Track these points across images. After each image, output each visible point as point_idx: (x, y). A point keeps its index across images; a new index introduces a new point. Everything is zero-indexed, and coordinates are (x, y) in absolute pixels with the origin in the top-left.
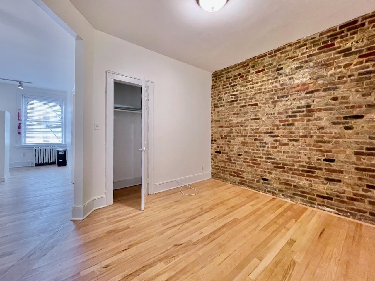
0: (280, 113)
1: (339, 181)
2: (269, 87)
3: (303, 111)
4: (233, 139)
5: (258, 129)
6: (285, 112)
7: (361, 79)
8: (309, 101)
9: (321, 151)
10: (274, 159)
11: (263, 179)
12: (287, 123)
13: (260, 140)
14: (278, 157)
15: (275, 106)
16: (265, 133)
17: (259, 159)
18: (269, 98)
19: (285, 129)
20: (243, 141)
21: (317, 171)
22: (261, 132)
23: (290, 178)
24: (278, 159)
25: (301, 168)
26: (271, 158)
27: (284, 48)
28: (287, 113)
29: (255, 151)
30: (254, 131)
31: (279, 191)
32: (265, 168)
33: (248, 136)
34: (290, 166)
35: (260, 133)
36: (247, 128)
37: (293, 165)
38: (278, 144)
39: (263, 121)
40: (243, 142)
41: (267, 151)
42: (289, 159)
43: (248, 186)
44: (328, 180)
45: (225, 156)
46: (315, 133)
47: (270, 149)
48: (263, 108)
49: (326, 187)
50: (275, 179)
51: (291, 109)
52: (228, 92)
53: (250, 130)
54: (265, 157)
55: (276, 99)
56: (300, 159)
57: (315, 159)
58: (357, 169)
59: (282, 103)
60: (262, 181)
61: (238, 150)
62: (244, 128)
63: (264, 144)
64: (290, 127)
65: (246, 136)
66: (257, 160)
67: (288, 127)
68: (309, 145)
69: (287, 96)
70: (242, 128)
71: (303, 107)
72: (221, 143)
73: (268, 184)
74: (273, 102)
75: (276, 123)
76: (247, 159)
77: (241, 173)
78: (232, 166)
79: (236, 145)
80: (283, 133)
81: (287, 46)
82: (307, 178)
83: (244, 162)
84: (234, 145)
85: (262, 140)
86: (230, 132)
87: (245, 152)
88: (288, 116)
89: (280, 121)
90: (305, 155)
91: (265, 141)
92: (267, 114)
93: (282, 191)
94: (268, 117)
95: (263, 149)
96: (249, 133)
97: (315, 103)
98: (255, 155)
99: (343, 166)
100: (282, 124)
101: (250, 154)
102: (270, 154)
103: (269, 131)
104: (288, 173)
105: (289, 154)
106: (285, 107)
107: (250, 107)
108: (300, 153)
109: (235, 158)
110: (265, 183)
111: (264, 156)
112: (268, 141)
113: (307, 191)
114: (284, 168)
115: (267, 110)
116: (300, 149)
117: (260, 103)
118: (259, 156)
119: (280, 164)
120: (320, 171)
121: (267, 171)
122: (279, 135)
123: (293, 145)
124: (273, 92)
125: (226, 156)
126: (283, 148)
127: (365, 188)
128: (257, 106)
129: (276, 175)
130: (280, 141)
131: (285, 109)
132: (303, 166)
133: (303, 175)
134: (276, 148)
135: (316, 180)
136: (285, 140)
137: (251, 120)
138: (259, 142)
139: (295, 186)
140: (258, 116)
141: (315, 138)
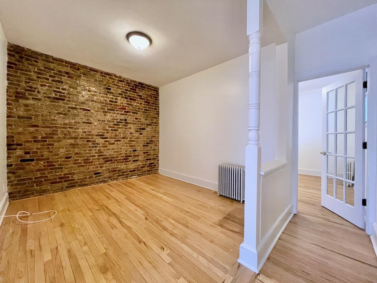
0: (108, 121)
1: (138, 160)
2: (100, 99)
3: (123, 123)
4: (57, 142)
5: (90, 132)
6: (112, 121)
7: (144, 112)
8: (126, 116)
9: (131, 146)
10: (105, 155)
11: (95, 174)
12: (114, 129)
13: (92, 141)
14: (108, 153)
15: (105, 115)
16: (97, 135)
17: (92, 158)
18: (101, 108)
19: (112, 133)
20: (74, 143)
21: (129, 158)
22: (94, 135)
23: (116, 166)
24: (108, 154)
25: (122, 158)
26: (103, 155)
27: (111, 75)
28: (114, 122)
29: (88, 152)
30: (86, 133)
31: (109, 178)
32: (97, 165)
33: (79, 138)
34: (115, 158)
35: (92, 135)
36: (78, 131)
37: (118, 157)
38: (107, 144)
39: (95, 126)
40: (72, 144)
41: (99, 150)
42: (115, 153)
43: (79, 186)
44: (134, 161)
45: (42, 163)
46: (129, 136)
47: (102, 148)
48: (95, 114)
49: (133, 165)
50: (106, 170)
51: (116, 119)
52: (48, 85)
53: (82, 132)
54: (98, 155)
55: (106, 110)
56: (121, 152)
57: (129, 151)
58: (144, 153)
59: (110, 114)
60: (95, 176)
61: (66, 153)
62: (74, 130)
63: (95, 145)
64: (116, 132)
65: (77, 138)
66: (89, 159)
67: (114, 132)
68: (126, 143)
69: (114, 110)
70: (71, 130)
71: (123, 120)
72: (35, 148)
73: (100, 176)
74: (104, 112)
75: (106, 129)
76: (78, 160)
77: (70, 176)
78: (55, 172)
79: (63, 148)
80: (111, 136)
81: (113, 75)
82: (125, 163)
83: (74, 164)
84: (60, 148)
85: (95, 141)
86: (53, 133)
87: (76, 154)
88: (114, 124)
89: (109, 127)
90: (124, 149)
91: (97, 142)
92: (99, 120)
93: (110, 177)
94: (100, 123)
95: (95, 149)
96: (80, 135)
97: (128, 119)
98: (88, 155)
99: (139, 152)
100: (110, 129)
101: (81, 155)
102: (101, 152)
103: (100, 134)
104: (114, 163)
105: (115, 150)
106: (113, 117)
107: (82, 110)
108: (121, 149)
109: (62, 162)
110: (97, 176)
111: (96, 155)
112: (100, 142)
113: (125, 171)
114: (112, 160)
115: (99, 117)
116: (122, 146)
117: (92, 110)
118: (92, 155)
119: (109, 158)
120: (130, 158)
121: (99, 166)
122: (108, 137)
123: (118, 144)
124: (104, 104)
125: (44, 163)
126: (111, 147)
127: (146, 161)
128: (89, 112)
129: (106, 167)
130: (108, 141)
131: (112, 119)
132: (123, 156)
133: (123, 162)
134: (106, 147)
135: (129, 163)
136: (113, 141)
137: (83, 123)
138: (91, 143)
139: (119, 170)
140: (91, 120)
141: (129, 139)
